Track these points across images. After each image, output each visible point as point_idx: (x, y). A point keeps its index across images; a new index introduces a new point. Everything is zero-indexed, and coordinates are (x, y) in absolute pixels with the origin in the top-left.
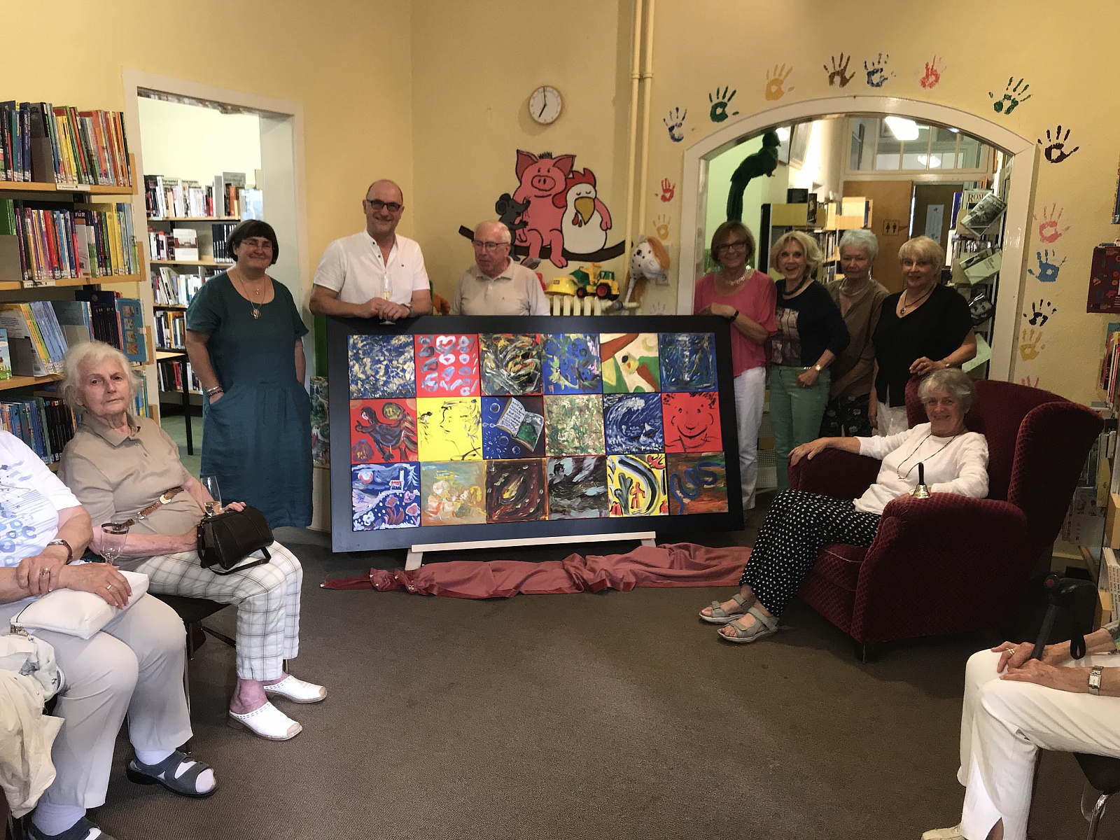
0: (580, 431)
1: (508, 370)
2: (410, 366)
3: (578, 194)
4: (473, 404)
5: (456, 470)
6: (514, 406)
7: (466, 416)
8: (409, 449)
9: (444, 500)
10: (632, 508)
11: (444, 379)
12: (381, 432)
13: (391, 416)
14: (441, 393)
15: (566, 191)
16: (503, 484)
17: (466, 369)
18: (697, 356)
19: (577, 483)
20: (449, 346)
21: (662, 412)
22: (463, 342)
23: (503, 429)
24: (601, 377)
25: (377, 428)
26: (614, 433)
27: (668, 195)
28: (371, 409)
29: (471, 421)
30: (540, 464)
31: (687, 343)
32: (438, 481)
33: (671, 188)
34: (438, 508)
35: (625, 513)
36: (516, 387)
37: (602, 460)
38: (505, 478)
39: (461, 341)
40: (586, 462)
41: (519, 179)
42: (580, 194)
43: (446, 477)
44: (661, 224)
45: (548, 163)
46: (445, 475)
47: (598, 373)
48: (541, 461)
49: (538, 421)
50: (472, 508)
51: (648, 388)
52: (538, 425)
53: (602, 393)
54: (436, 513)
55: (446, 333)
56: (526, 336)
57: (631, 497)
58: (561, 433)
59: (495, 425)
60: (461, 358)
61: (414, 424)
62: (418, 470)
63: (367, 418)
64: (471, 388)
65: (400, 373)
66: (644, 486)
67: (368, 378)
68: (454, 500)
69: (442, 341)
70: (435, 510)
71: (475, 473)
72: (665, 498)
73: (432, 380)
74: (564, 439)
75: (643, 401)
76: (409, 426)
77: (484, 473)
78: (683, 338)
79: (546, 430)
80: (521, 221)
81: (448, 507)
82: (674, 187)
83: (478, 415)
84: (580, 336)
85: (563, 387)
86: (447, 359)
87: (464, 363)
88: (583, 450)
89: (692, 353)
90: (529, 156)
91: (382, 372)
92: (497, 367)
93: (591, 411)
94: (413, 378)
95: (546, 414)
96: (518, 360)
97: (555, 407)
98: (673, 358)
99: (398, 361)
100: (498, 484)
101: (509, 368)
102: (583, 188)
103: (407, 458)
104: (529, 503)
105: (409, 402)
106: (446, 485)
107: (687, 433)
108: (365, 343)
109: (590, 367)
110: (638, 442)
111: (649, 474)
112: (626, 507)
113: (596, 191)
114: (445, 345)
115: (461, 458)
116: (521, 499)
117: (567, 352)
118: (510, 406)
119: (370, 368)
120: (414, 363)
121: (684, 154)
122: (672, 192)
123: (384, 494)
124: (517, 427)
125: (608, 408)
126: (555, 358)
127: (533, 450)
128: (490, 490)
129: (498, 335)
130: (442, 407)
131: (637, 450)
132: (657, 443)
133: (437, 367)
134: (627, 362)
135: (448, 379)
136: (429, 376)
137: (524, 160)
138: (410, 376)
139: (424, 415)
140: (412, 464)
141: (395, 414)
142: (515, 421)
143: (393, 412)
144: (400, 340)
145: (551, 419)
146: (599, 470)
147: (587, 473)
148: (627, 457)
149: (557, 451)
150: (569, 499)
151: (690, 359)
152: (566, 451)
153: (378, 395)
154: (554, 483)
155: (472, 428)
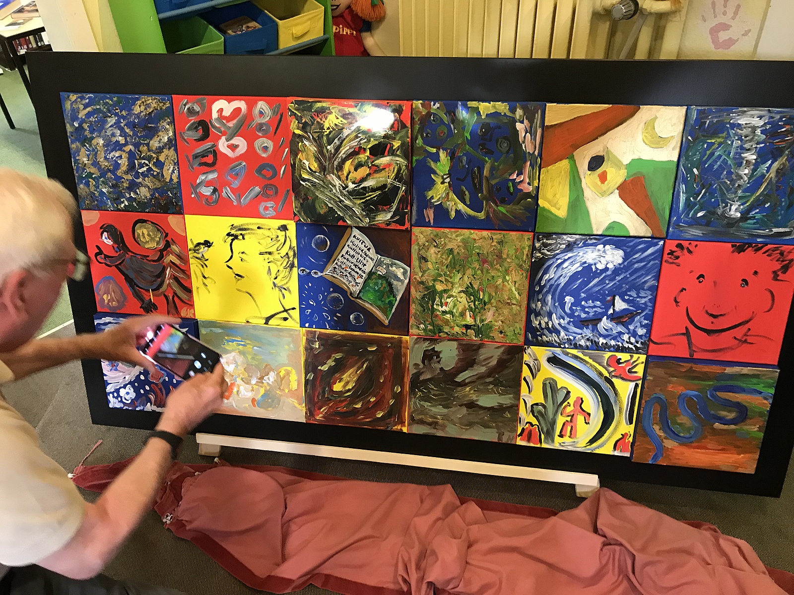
0: (477, 298)
1: (344, 178)
2: (169, 156)
4: (281, 234)
5: (256, 339)
6: (357, 242)
7: (270, 253)
8: (178, 297)
9: (239, 380)
11: (229, 184)
12: (134, 266)
13: (147, 242)
14: (224, 209)
16: (333, 370)
18: (776, 165)
19: (463, 384)
20: (235, 121)
21: (658, 278)
22: (261, 114)
23: (335, 281)
24: (536, 198)
25: (128, 260)
26: (546, 308)
28: (116, 229)
30: (398, 345)
31: (758, 132)
32: (229, 351)
35: (545, 442)
36: (357, 211)
37: (514, 354)
38: (336, 360)
39: (256, 111)
40: (483, 354)
43: (241, 347)
46: (239, 345)
47: (530, 189)
48: (400, 341)
49: (399, 273)
50: (282, 399)
52: (398, 279)
53: (534, 231)
55: (230, 93)
56: (381, 106)
57: (561, 420)
58: (441, 299)
59: (320, 274)
60: (258, 143)
61: (184, 259)
63: (109, 242)
64: (278, 203)
65: (154, 168)
66: (591, 403)
67: (103, 174)
68: (254, 381)
69: (221, 111)
71: (286, 347)
72: (630, 429)
73: (208, 184)
74: (444, 308)
75: (621, 253)
77: (302, 349)
78: (752, 119)
79: (413, 290)
81: (246, 392)
83: (291, 254)
84: (502, 107)
85: (453, 214)
86: (232, 145)
87: (264, 155)
88: (478, 331)
89: (763, 156)
91: (124, 168)
92: (323, 169)
93: (506, 264)
94: (175, 180)
95: (415, 262)
96: (363, 157)
97: (433, 250)
98: (711, 166)
99: (148, 145)
100: (325, 368)
101: (345, 173)
103: (179, 313)
104: (376, 403)
105: (173, 220)
106: (240, 359)
107: (706, 322)
108: (91, 108)
109: (515, 176)
110: (595, 329)
111: (605, 386)
112: (550, 434)
115: (264, 321)
116: (361, 395)
117: (470, 144)
118: (349, 243)
119: (105, 157)
120: (176, 150)
124: (360, 281)
125: (542, 262)
126: (442, 155)
127: (386, 322)
128: (311, 376)
129: (324, 104)
131: (589, 343)
132: (634, 334)
133: (213, 160)
134: (600, 171)
135: (236, 184)
136: (202, 177)
138: (171, 174)
139: (199, 244)
141: (152, 239)
142: (357, 270)
143: (149, 235)
144: (148, 106)
145: (424, 272)
146: (507, 367)
147: (483, 369)
148: (567, 354)
149: (430, 327)
150: (445, 407)
151: (754, 170)
152: (447, 329)
153: (122, 205)
154: (422, 378)
155: (282, 275)
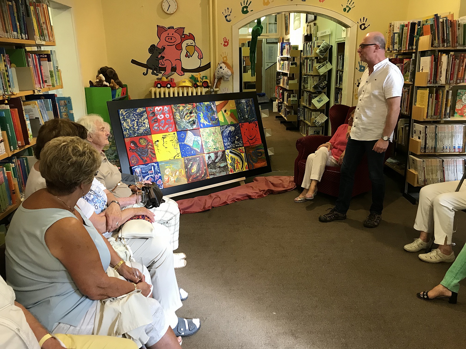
0: (214, 142)
1: (185, 119)
2: (146, 121)
3: (187, 44)
4: (174, 135)
5: (172, 163)
6: (189, 134)
7: (172, 140)
8: (153, 157)
9: (170, 176)
10: (237, 169)
11: (161, 126)
12: (140, 151)
13: (143, 144)
14: (160, 132)
15: (181, 43)
16: (191, 167)
17: (169, 120)
18: (249, 108)
19: (217, 163)
21: (240, 131)
22: (166, 109)
23: (187, 144)
24: (218, 119)
25: (138, 149)
26: (226, 141)
27: (226, 44)
28: (134, 142)
29: (175, 142)
30: (203, 157)
31: (245, 103)
32: (166, 169)
33: (227, 41)
34: (168, 180)
35: (235, 172)
36: (190, 126)
37: (224, 152)
38: (191, 164)
39: (164, 109)
40: (219, 154)
41: (159, 38)
42: (188, 44)
44: (224, 56)
45: (172, 31)
46: (169, 166)
47: (217, 117)
48: (203, 155)
49: (199, 139)
50: (181, 178)
51: (235, 122)
52: (199, 141)
53: (220, 126)
54: (168, 182)
55: (159, 106)
56: (190, 104)
57: (235, 165)
58: (208, 143)
59: (184, 143)
60: (166, 115)
61: (153, 146)
62: (158, 165)
63: (133, 146)
64: (172, 128)
65: (143, 124)
66: (239, 161)
67: (130, 128)
68: (174, 176)
69: (157, 109)
70: (168, 181)
71: (180, 164)
72: (247, 164)
73: (156, 126)
74: (209, 145)
75: (234, 127)
76: (151, 147)
77: (183, 163)
78: (243, 101)
79: (203, 143)
80: (161, 56)
81: (172, 179)
82: (228, 41)
83: (177, 140)
85: (206, 125)
86: (160, 117)
87: (168, 118)
88: (217, 149)
89: (247, 107)
90: (163, 28)
91: (136, 125)
92: (181, 118)
93: (217, 133)
94: (149, 126)
95: (202, 136)
96: (188, 115)
97: (204, 133)
98: (241, 109)
99: (141, 119)
100: (189, 167)
101: (186, 118)
102: (189, 42)
103: (153, 161)
104: (202, 173)
105: (149, 137)
106: (170, 170)
107: (250, 138)
108: (126, 112)
109: (214, 115)
110: (235, 143)
111: (240, 155)
112: (235, 169)
113: (195, 43)
114: (159, 111)
115: (174, 158)
116: (198, 172)
117: (205, 110)
119: (131, 124)
120: (148, 119)
121: (232, 26)
122: (228, 43)
123: (147, 177)
124: (192, 143)
125: (223, 131)
126: (201, 113)
127: (199, 151)
128: (186, 170)
129: (179, 105)
130: (162, 138)
131: (235, 147)
132: (241, 143)
133: (157, 121)
134: (226, 112)
135: (162, 125)
136: (155, 125)
137: (161, 30)
138: (147, 126)
139: (156, 141)
140: (156, 163)
141: (144, 142)
142: (191, 140)
143: (143, 142)
144: (140, 110)
145: (204, 138)
146: (223, 156)
147: (220, 158)
148: (232, 150)
149: (208, 151)
150: (215, 169)
151: (247, 109)
152: (211, 150)
153: (136, 135)
154: (209, 163)
155: (176, 145)
